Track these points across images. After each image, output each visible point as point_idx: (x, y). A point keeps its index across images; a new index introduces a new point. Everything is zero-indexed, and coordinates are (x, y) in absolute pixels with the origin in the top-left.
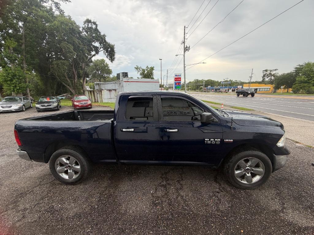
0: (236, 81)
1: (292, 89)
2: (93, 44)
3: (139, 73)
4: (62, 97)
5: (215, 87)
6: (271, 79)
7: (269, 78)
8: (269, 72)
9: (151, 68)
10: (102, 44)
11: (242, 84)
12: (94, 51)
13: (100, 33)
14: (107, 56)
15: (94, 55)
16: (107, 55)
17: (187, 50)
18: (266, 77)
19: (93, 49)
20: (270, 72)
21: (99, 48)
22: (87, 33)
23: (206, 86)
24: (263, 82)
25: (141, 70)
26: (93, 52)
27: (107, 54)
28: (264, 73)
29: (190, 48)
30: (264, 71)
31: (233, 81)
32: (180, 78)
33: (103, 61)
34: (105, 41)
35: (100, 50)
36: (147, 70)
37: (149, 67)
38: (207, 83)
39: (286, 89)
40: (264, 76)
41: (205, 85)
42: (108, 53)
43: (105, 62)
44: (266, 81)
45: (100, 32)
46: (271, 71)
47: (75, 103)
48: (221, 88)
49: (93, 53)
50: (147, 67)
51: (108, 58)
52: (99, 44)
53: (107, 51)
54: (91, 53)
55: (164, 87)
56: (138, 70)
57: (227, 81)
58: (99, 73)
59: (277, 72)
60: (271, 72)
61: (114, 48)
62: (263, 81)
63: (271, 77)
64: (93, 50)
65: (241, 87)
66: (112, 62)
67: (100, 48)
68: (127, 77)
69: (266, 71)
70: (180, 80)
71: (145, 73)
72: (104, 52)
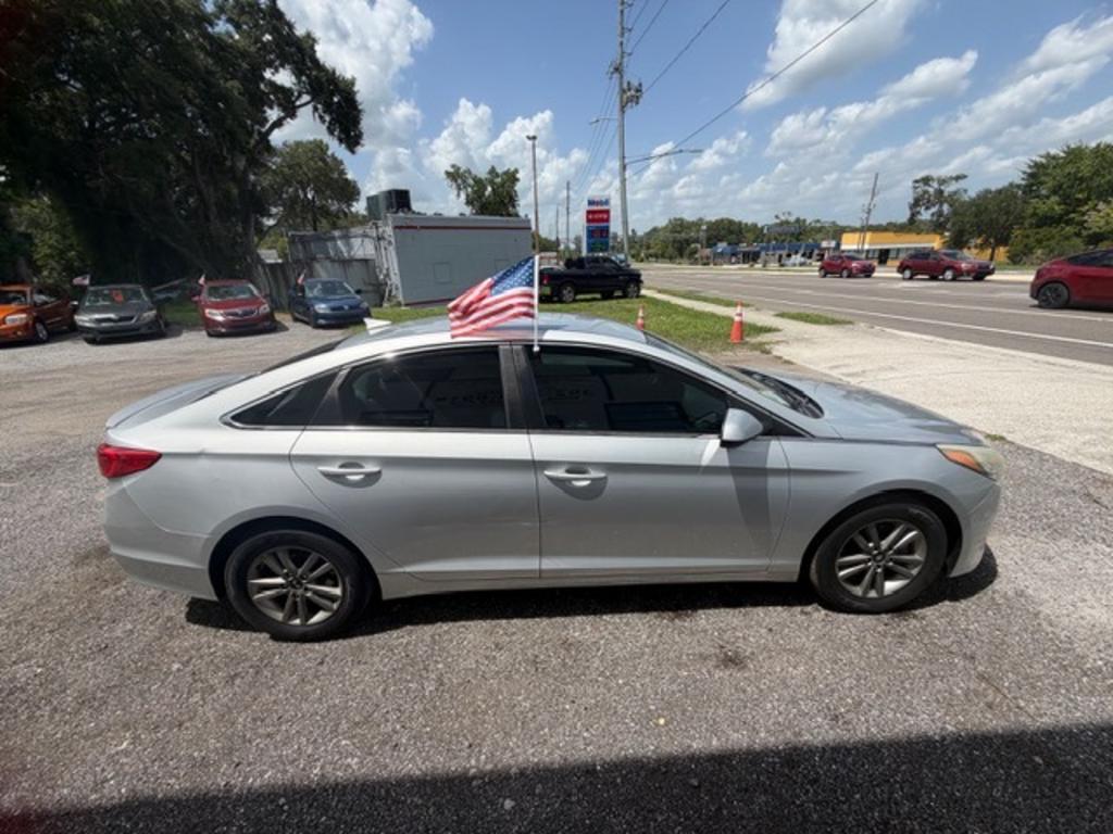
0: (818, 221)
1: (1007, 248)
2: (268, 74)
3: (463, 196)
4: (170, 295)
5: (743, 247)
6: (940, 214)
7: (934, 210)
8: (935, 185)
9: (506, 173)
10: (304, 78)
11: (838, 232)
12: (276, 108)
13: (291, 26)
14: (328, 128)
15: (278, 124)
16: (330, 123)
17: (630, 100)
18: (923, 208)
19: (272, 97)
20: (940, 185)
21: (296, 94)
22: (238, 27)
23: (711, 241)
24: (912, 226)
25: (471, 182)
26: (271, 108)
27: (327, 118)
28: (919, 190)
29: (644, 90)
30: (916, 181)
31: (808, 222)
32: (607, 212)
33: (319, 148)
34: (315, 62)
35: (298, 103)
36: (492, 182)
37: (500, 170)
38: (715, 233)
39: (986, 248)
40: (916, 203)
41: (709, 239)
42: (330, 114)
43: (329, 153)
44: (921, 221)
45: (293, 20)
46: (942, 181)
47: (207, 311)
48: (762, 248)
49: (273, 114)
50: (493, 171)
51: (336, 133)
52: (293, 79)
53: (328, 107)
54: (265, 112)
55: (562, 247)
56: (459, 181)
57: (787, 222)
58: (310, 196)
59: (961, 184)
60: (942, 188)
61: (355, 93)
62: (912, 220)
63: (941, 206)
64: (273, 102)
65: (833, 244)
66: (353, 152)
67: (299, 96)
68: (406, 210)
69: (926, 180)
70: (607, 220)
71: (487, 193)
72: (316, 109)
